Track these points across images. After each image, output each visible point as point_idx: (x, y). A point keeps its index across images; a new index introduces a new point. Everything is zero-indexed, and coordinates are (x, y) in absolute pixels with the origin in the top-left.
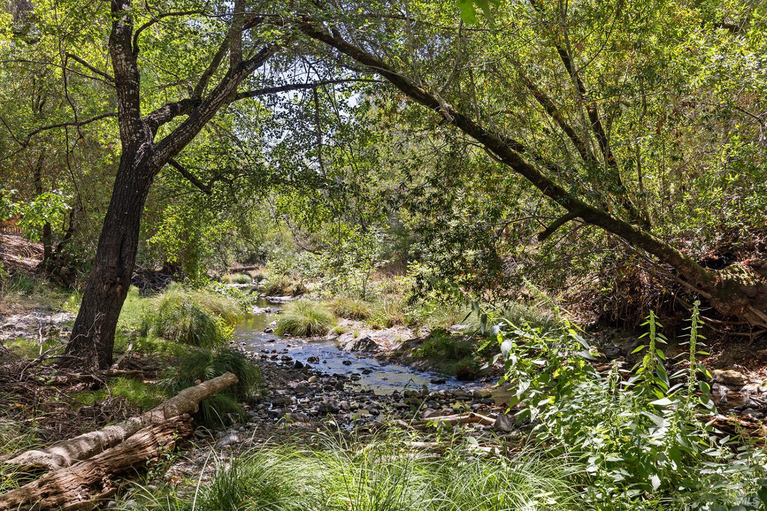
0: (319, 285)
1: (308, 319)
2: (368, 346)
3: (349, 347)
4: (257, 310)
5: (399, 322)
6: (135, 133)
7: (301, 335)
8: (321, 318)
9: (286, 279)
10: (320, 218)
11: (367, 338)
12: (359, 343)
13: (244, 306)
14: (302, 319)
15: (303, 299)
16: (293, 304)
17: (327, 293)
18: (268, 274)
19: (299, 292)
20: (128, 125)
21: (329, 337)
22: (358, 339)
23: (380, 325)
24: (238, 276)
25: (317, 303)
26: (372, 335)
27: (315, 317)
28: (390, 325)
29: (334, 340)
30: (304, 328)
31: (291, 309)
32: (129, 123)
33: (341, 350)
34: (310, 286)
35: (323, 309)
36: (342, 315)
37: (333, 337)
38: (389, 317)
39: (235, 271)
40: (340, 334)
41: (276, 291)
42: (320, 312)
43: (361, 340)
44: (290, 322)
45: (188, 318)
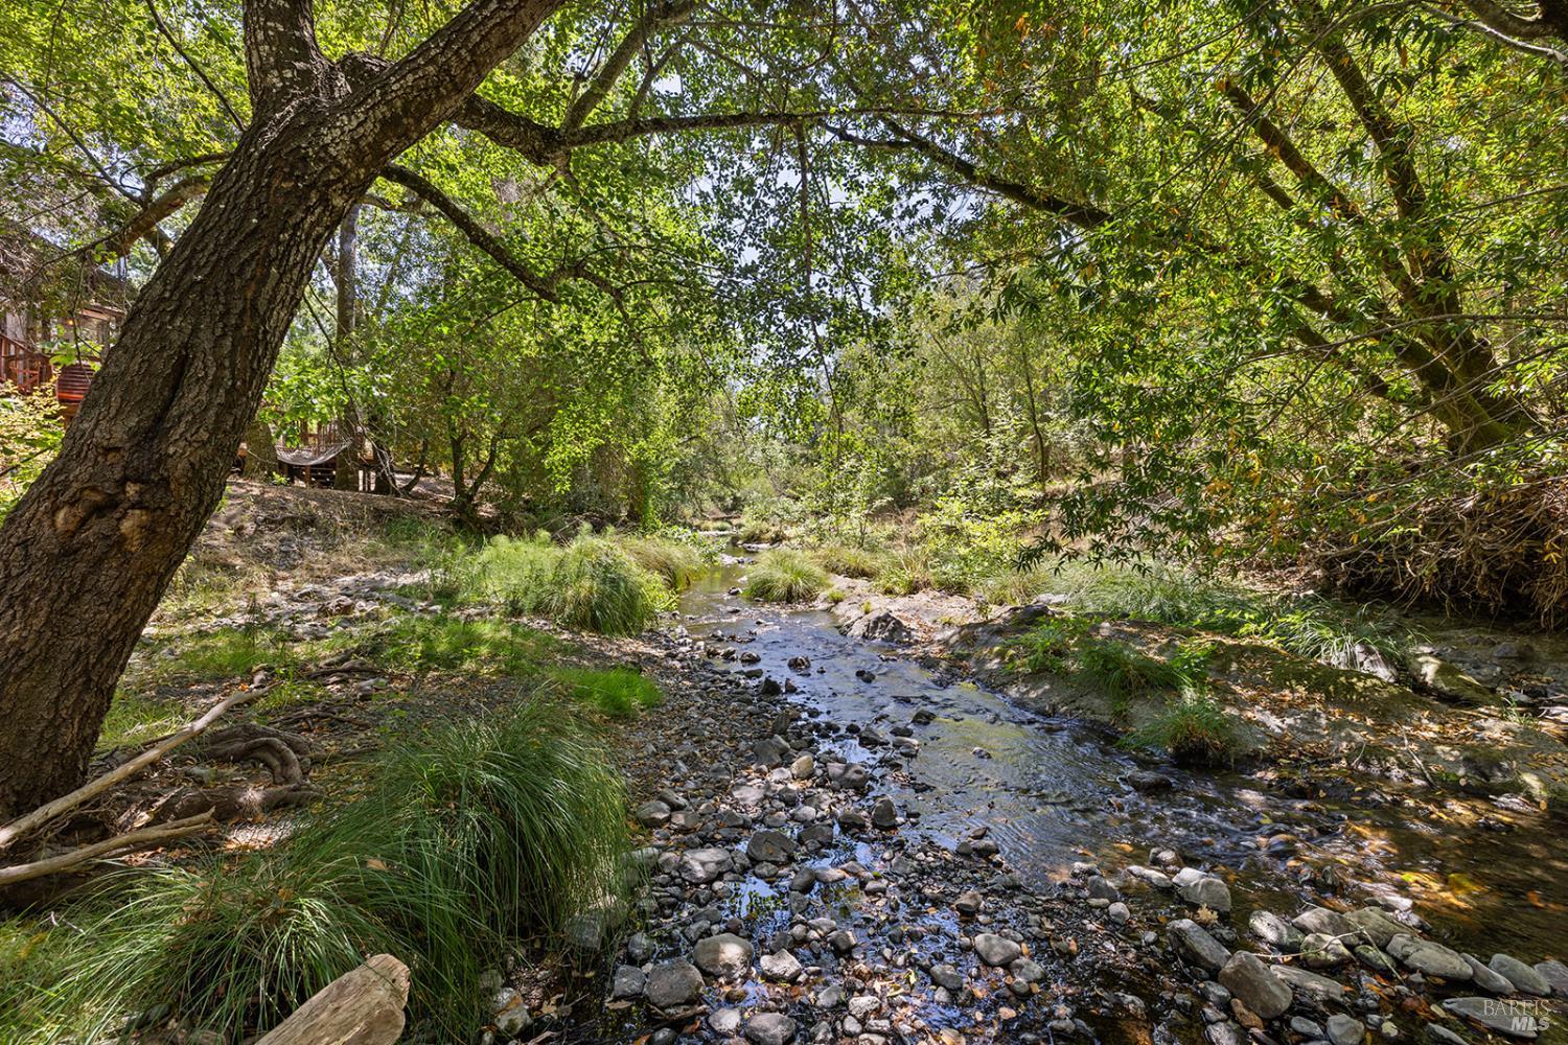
0: (801, 530)
1: (789, 577)
2: (891, 630)
3: (858, 630)
4: (728, 560)
5: (927, 584)
6: (279, 66)
7: (779, 600)
8: (808, 576)
9: (765, 525)
10: (808, 418)
11: (888, 615)
12: (876, 623)
13: (710, 557)
14: (781, 578)
15: (783, 548)
16: (769, 555)
17: (812, 539)
18: (747, 521)
19: (778, 539)
20: (257, 44)
21: (820, 605)
22: (872, 616)
23: (897, 589)
24: (719, 524)
25: (799, 552)
26: (891, 608)
27: (799, 574)
28: (913, 589)
29: (828, 610)
30: (782, 591)
31: (764, 564)
32: (260, 36)
33: (844, 634)
34: (790, 532)
35: (807, 562)
36: (835, 570)
37: (825, 606)
38: (908, 575)
39: (716, 520)
40: (837, 601)
41: (754, 538)
42: (806, 567)
43: (879, 618)
44: (765, 582)
45: (587, 583)
